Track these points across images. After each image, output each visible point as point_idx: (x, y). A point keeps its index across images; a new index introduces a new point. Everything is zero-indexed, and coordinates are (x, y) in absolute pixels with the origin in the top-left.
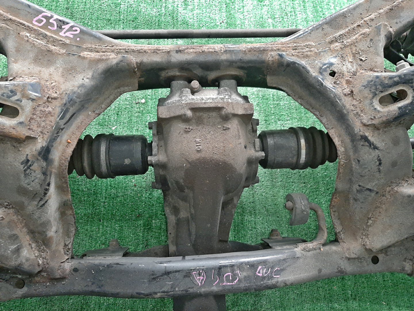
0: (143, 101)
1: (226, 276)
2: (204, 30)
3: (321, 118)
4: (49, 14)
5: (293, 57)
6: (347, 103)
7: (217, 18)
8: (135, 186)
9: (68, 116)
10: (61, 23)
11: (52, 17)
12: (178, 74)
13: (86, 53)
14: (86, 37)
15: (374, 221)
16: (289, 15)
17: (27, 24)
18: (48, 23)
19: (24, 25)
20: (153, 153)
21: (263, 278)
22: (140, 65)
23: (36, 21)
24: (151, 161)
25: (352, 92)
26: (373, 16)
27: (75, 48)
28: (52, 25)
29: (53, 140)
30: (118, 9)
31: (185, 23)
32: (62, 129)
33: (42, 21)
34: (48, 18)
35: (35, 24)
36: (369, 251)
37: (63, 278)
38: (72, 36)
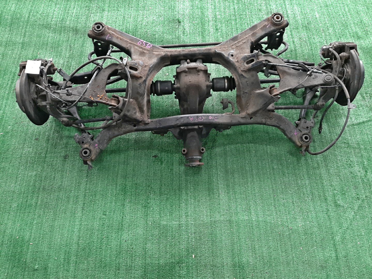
0: (167, 74)
1: (200, 118)
2: (192, 44)
3: (230, 71)
4: (142, 41)
5: (219, 51)
6: (237, 64)
7: (198, 38)
8: (166, 105)
9: (151, 71)
10: (146, 44)
11: (143, 42)
12: (183, 58)
13: (154, 52)
14: (154, 48)
15: (249, 104)
16: (230, 36)
17: (136, 44)
18: (142, 44)
19: (135, 44)
20: (175, 84)
21: (211, 120)
22: (171, 55)
23: (139, 43)
24: (175, 87)
25: (238, 61)
26: (247, 36)
27: (151, 51)
28: (144, 44)
29: (147, 78)
30: (155, 37)
31: (184, 41)
32: (149, 75)
33: (140, 43)
34: (142, 42)
35: (138, 44)
36: (249, 114)
37: (148, 124)
38: (150, 47)
